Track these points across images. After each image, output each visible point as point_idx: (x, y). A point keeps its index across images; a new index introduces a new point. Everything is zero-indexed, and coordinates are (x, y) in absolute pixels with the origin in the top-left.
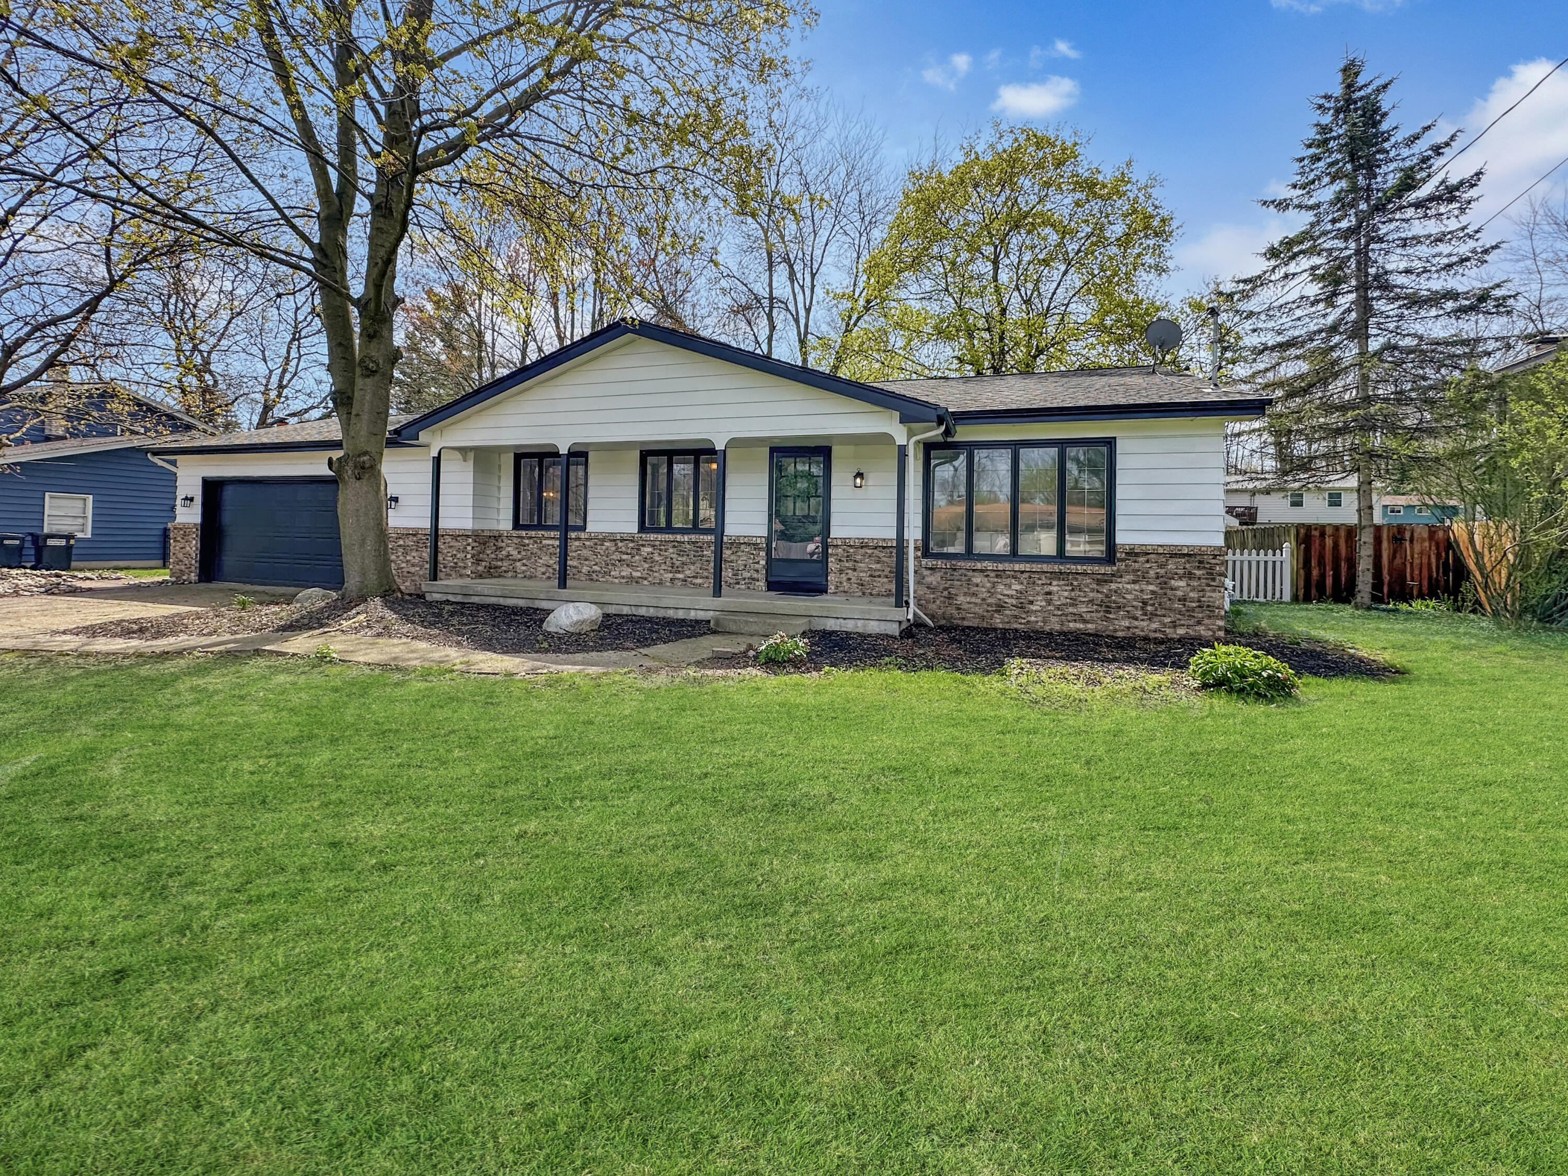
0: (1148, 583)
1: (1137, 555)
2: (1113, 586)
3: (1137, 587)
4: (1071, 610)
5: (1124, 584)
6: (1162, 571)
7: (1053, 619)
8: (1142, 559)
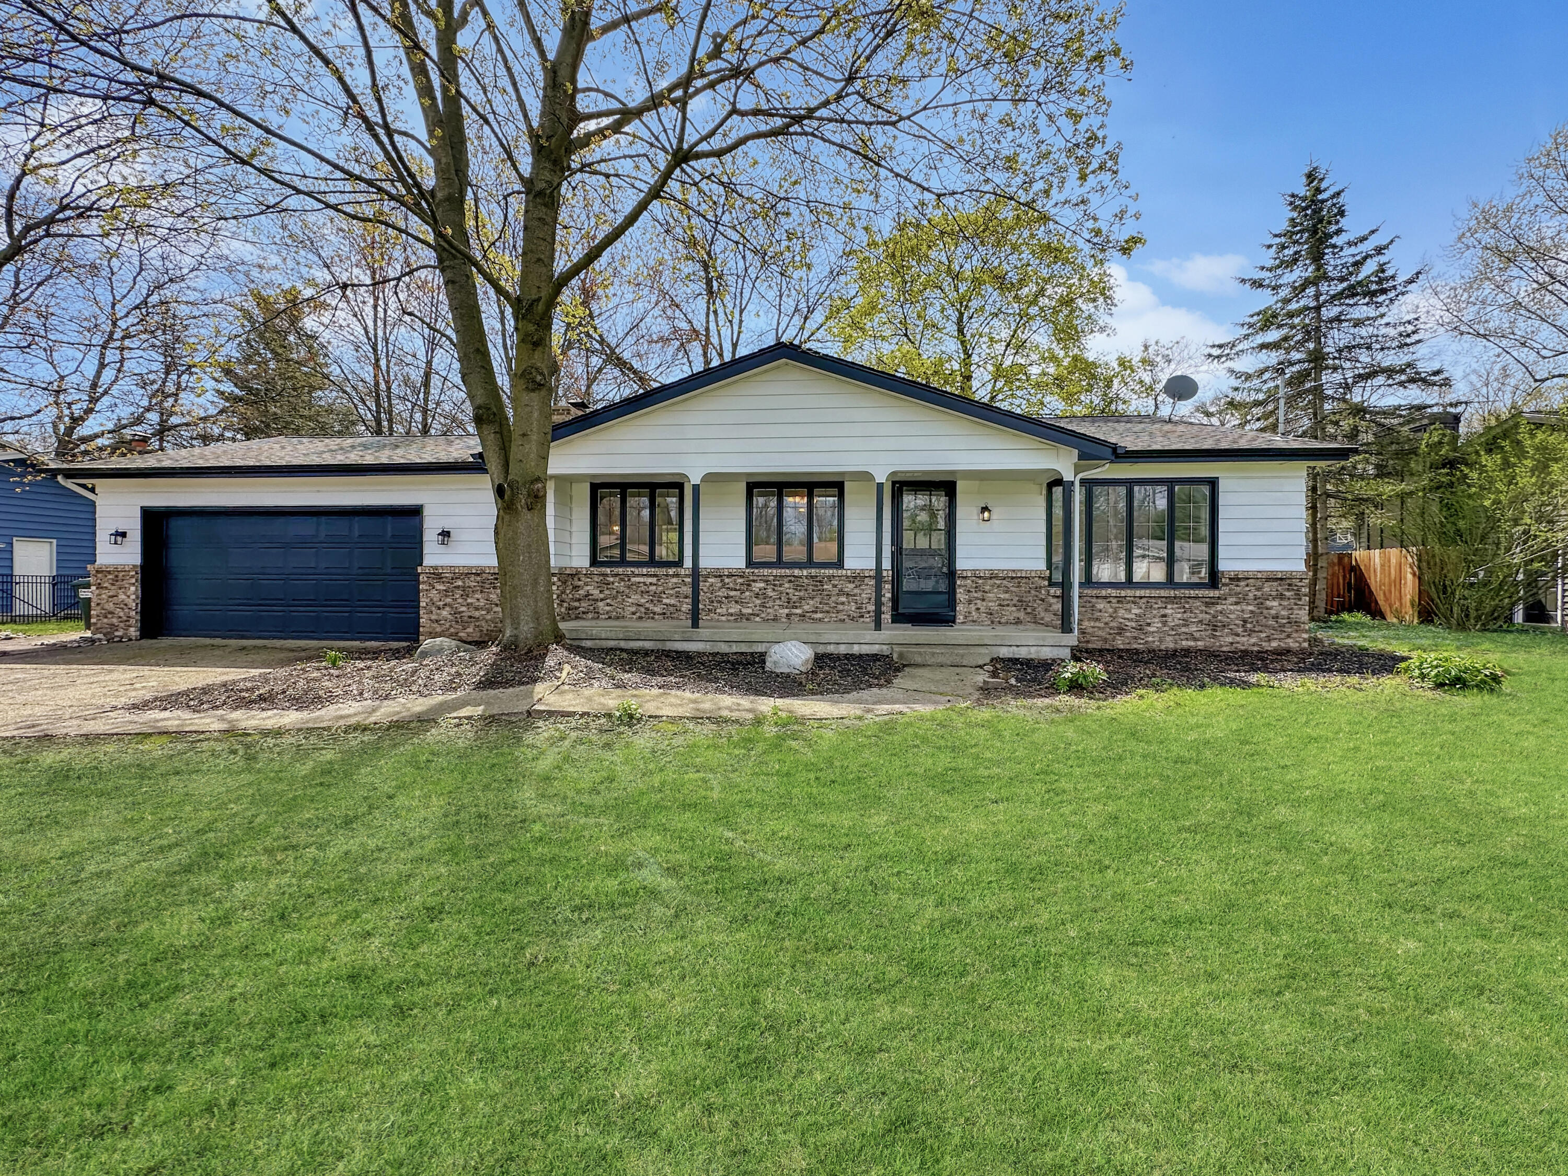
0: (1248, 604)
1: (1239, 580)
2: (1219, 608)
3: (1238, 607)
4: (1184, 629)
5: (1228, 606)
6: (1259, 594)
7: (1169, 639)
8: (1243, 583)
